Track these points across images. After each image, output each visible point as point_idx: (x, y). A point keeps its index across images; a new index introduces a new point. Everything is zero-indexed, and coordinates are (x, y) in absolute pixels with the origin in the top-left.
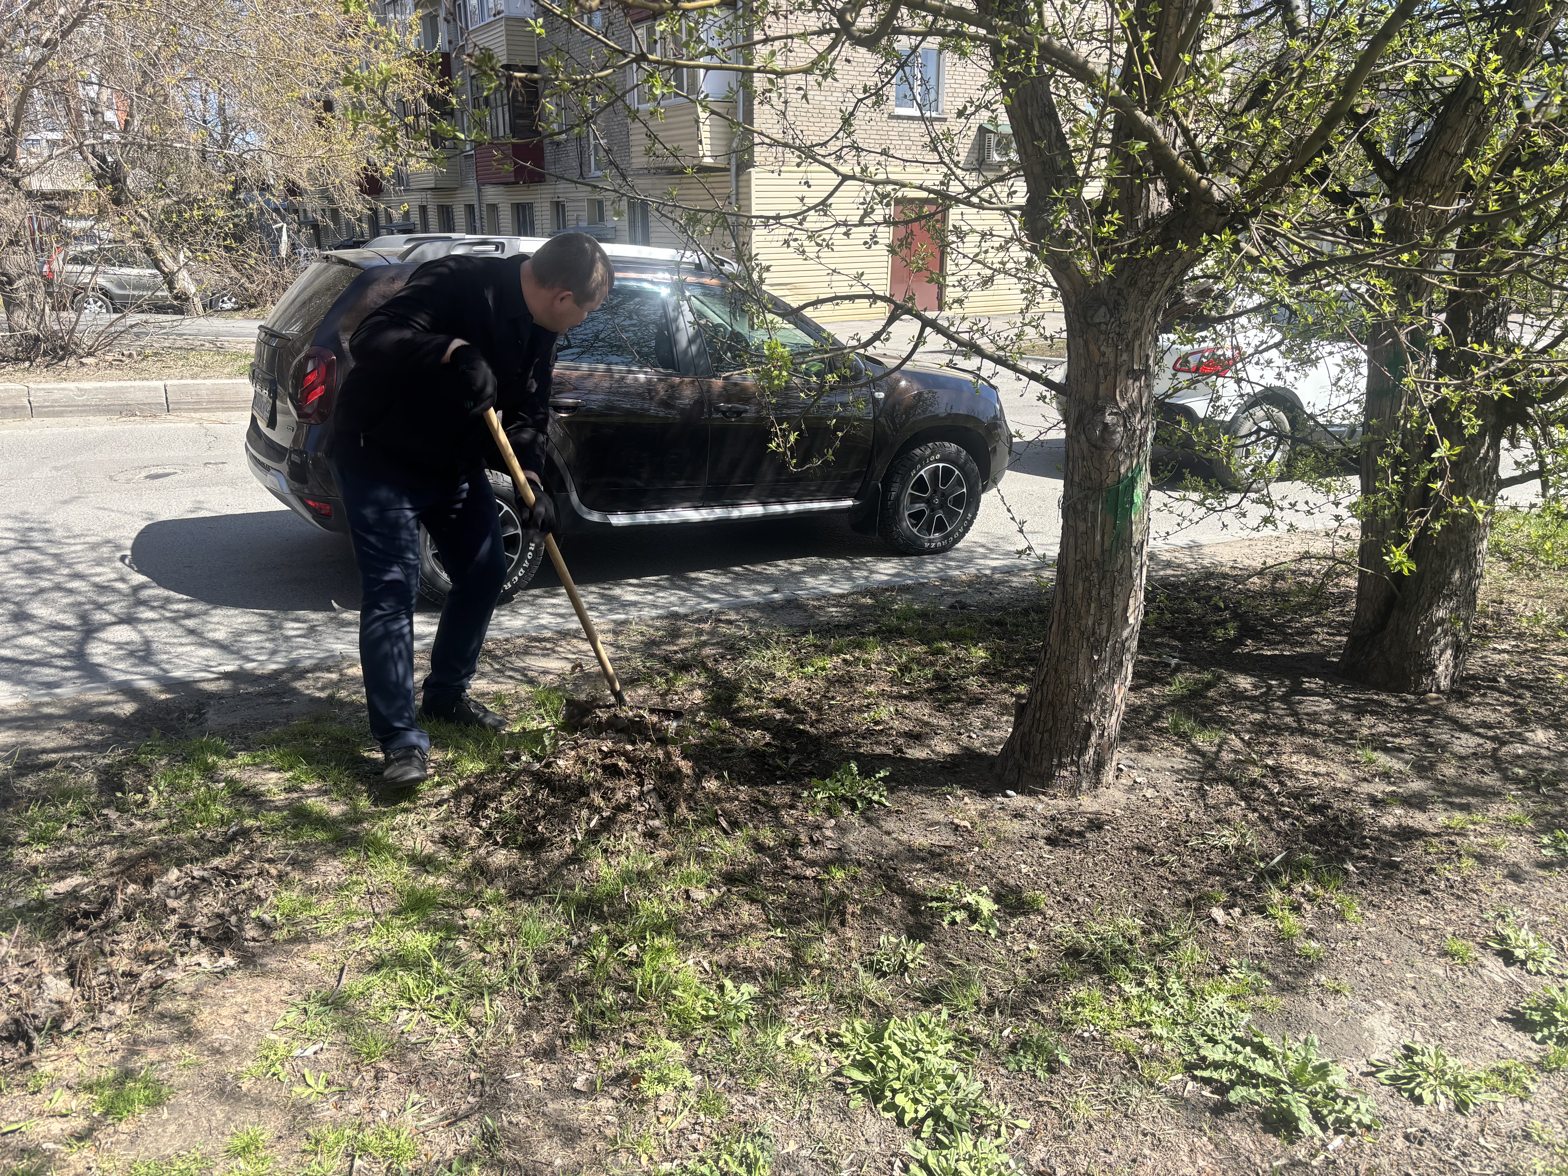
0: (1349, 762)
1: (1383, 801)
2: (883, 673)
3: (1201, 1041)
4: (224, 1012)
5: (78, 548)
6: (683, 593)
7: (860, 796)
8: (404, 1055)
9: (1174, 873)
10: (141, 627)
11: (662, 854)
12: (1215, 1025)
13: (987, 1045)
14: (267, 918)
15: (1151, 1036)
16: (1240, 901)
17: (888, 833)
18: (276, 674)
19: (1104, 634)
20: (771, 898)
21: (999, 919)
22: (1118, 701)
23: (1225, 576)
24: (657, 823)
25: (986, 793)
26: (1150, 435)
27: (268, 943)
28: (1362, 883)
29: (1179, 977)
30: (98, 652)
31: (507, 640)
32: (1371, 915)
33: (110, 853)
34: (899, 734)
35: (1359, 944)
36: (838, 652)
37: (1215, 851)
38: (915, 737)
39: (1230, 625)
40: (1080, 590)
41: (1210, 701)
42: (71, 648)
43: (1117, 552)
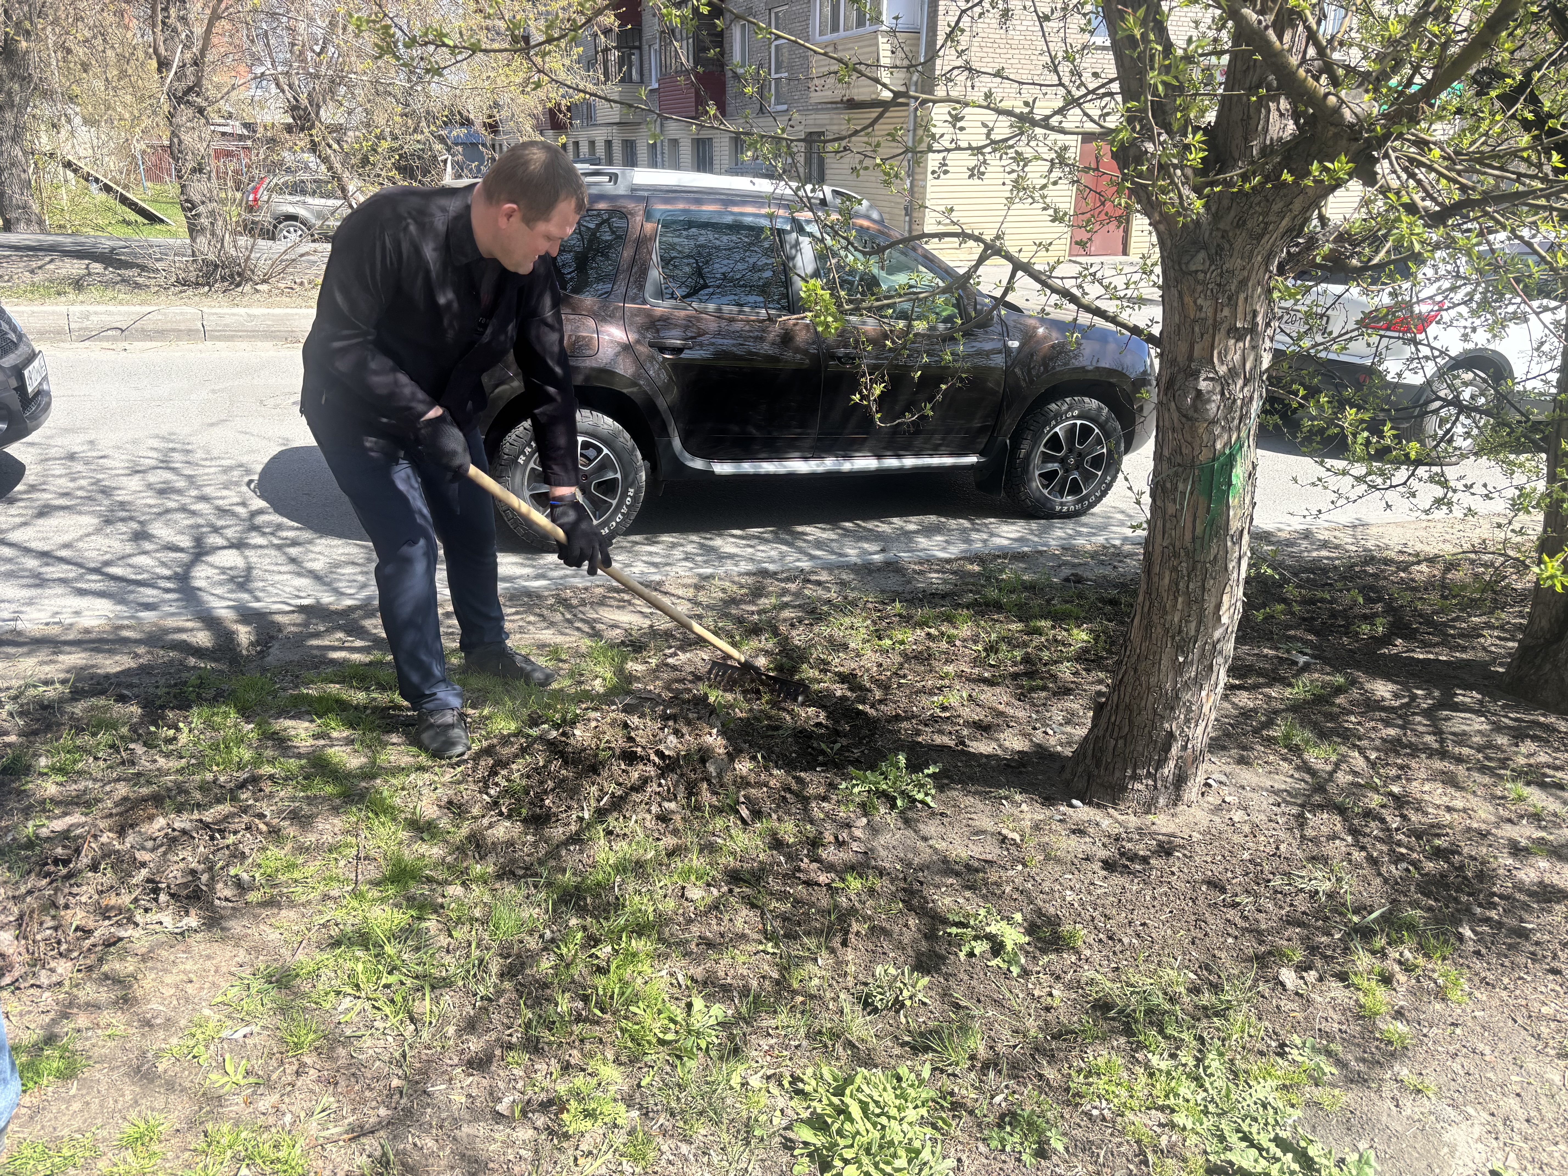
0: (1494, 797)
1: (1526, 849)
2: (967, 651)
3: (1233, 1139)
4: (168, 979)
5: (212, 470)
6: (784, 548)
7: (903, 793)
8: (332, 1049)
9: (1245, 918)
10: (248, 553)
11: (670, 841)
12: (1255, 1120)
13: (971, 1113)
14: (245, 876)
15: (1173, 1126)
16: (1319, 963)
17: (925, 839)
18: (351, 609)
19: (1192, 633)
20: (774, 904)
21: (1027, 953)
22: (1206, 709)
23: (1387, 562)
24: (672, 806)
25: (1048, 801)
26: (1256, 406)
27: (241, 904)
28: (1477, 953)
29: (1221, 1054)
30: (202, 576)
31: (586, 589)
32: (1482, 995)
33: (122, 790)
34: (967, 724)
35: (1458, 1031)
36: (922, 624)
37: (1301, 896)
38: (983, 728)
39: (1379, 621)
40: (1166, 581)
41: (1336, 710)
42: (179, 570)
43: (1210, 540)
